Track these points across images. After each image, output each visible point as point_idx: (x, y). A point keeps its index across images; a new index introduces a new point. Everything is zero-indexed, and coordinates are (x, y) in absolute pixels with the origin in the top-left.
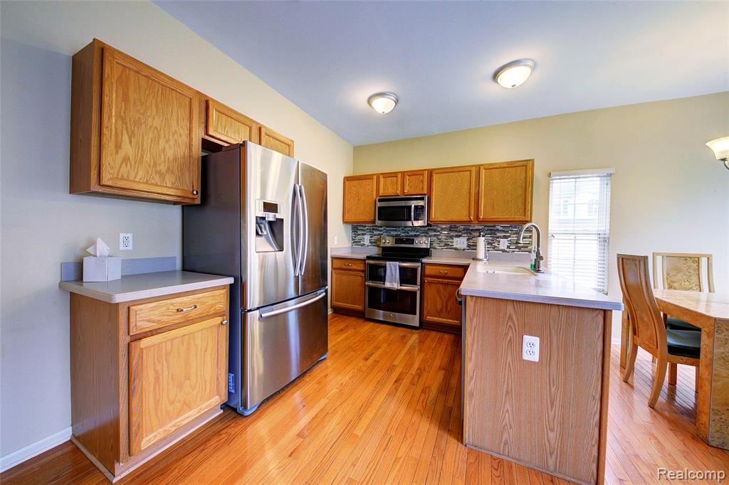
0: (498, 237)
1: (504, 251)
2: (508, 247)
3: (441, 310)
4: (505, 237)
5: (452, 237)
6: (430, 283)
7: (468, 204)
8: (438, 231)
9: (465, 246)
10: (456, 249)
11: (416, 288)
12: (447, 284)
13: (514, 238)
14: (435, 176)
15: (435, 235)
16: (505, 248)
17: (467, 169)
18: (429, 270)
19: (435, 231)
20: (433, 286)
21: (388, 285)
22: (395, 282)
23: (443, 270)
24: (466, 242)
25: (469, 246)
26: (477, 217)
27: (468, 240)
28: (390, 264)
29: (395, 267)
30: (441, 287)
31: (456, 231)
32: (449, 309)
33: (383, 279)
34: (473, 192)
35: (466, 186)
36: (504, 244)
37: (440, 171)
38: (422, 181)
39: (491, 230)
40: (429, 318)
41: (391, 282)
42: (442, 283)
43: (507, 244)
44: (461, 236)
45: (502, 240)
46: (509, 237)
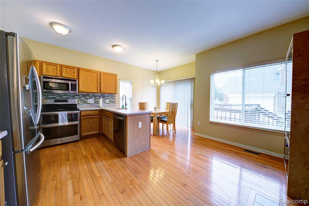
0: (106, 99)
1: (108, 103)
2: (109, 102)
3: (90, 129)
4: (108, 99)
5: (87, 99)
6: (84, 119)
7: (97, 86)
8: (80, 96)
9: (93, 102)
10: (89, 104)
11: (78, 122)
12: (92, 118)
13: (111, 99)
14: (81, 72)
15: (79, 98)
16: (108, 102)
17: (96, 72)
18: (83, 113)
19: (78, 96)
20: (86, 120)
21: (60, 124)
22: (66, 122)
23: (90, 113)
24: (94, 101)
25: (95, 102)
26: (101, 92)
27: (94, 100)
28: (61, 113)
29: (65, 114)
30: (89, 120)
31: (89, 96)
32: (93, 128)
33: (57, 121)
34: (99, 81)
35: (96, 79)
36: (107, 101)
37: (84, 70)
38: (74, 72)
39: (103, 96)
40: (84, 134)
41: (63, 122)
42: (90, 118)
43: (109, 101)
44: (91, 98)
45: (107, 100)
46: (109, 98)
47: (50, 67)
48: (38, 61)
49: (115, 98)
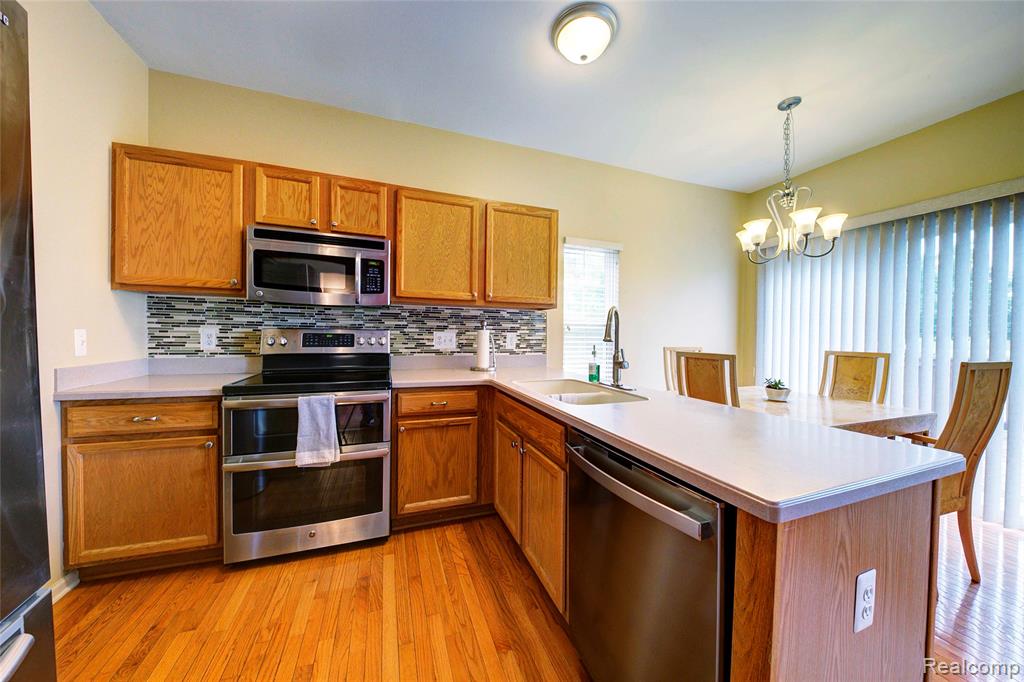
0: (503, 330)
1: (512, 352)
2: (518, 346)
3: (435, 484)
4: (513, 330)
5: (430, 331)
6: (410, 430)
7: (468, 269)
8: (404, 318)
9: (453, 346)
10: (438, 352)
11: (382, 449)
12: (447, 426)
13: (524, 330)
14: (404, 203)
15: (397, 327)
16: (513, 347)
17: (466, 202)
18: (407, 404)
19: (396, 316)
20: (418, 437)
21: (304, 458)
22: (329, 447)
23: (438, 400)
24: (454, 339)
25: (460, 346)
26: (484, 296)
27: (459, 334)
28: (309, 404)
29: (328, 407)
30: (434, 435)
31: (438, 319)
32: (450, 476)
33: (289, 443)
34: (477, 246)
35: (464, 236)
36: (511, 340)
37: (416, 195)
38: (377, 208)
39: (494, 318)
40: (410, 507)
41: (315, 449)
42: (436, 427)
43: (515, 341)
44: (445, 328)
45: (509, 335)
46: (518, 329)
47: (286, 187)
48: (240, 162)
49: (544, 329)
